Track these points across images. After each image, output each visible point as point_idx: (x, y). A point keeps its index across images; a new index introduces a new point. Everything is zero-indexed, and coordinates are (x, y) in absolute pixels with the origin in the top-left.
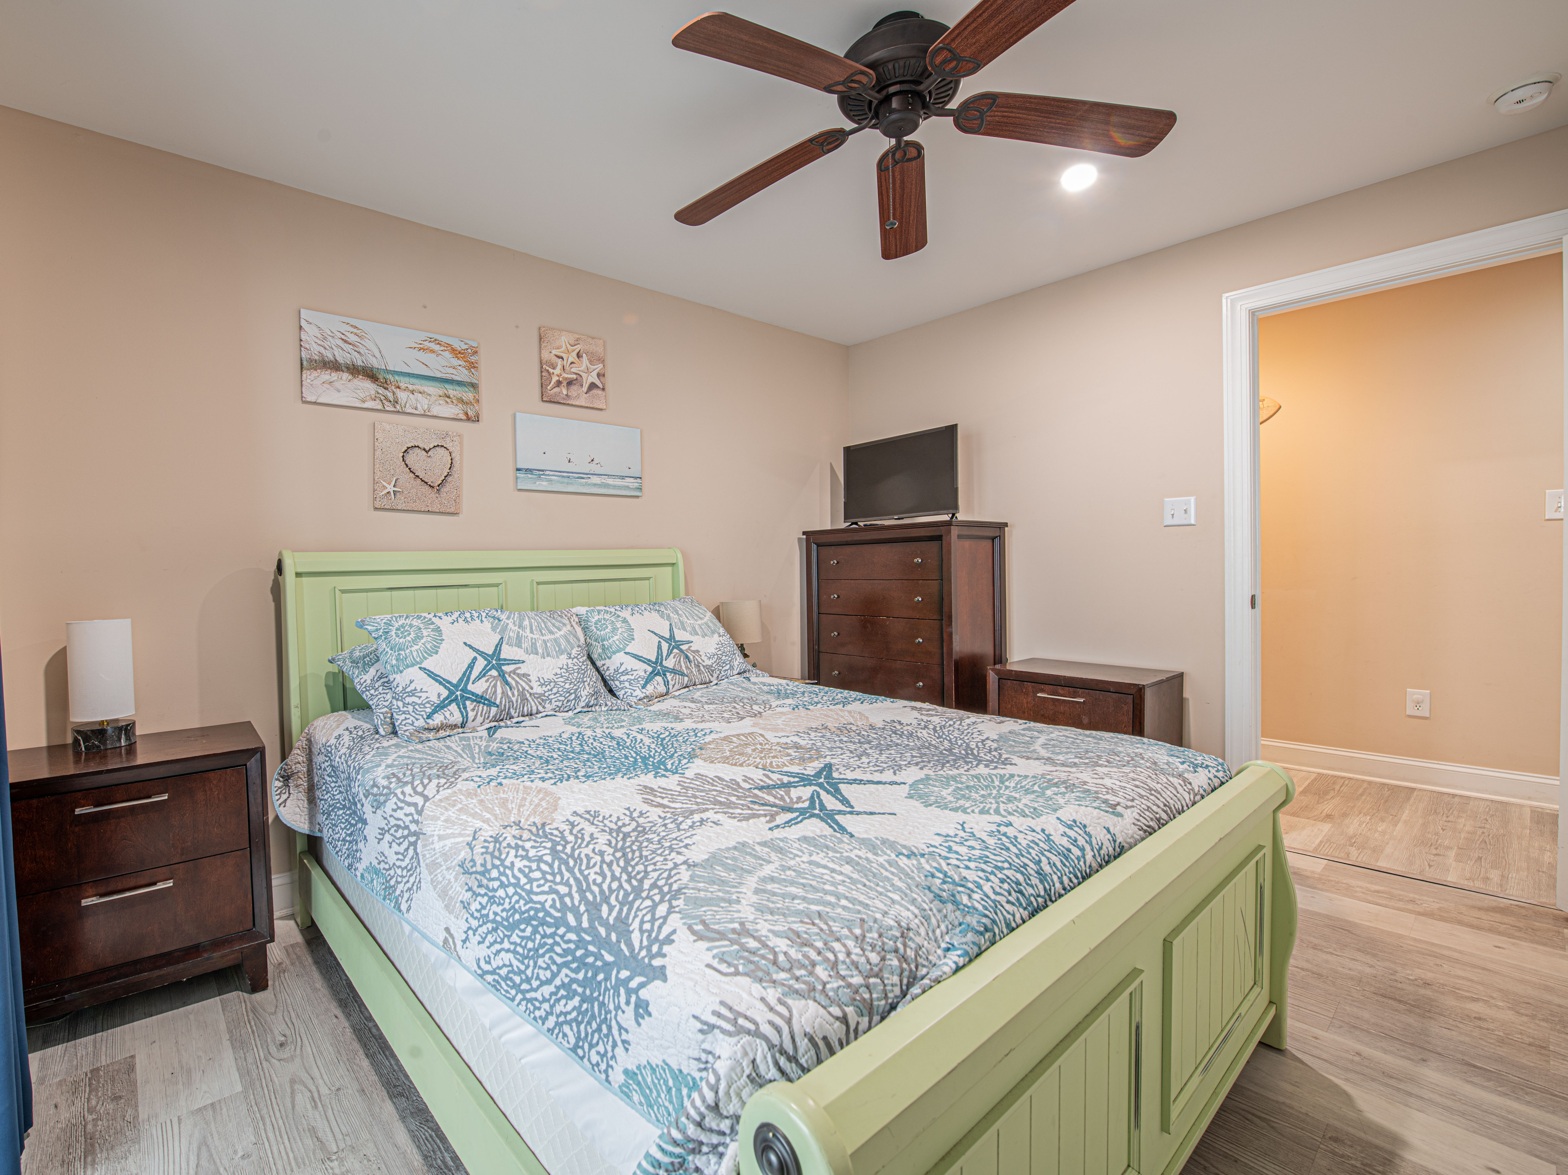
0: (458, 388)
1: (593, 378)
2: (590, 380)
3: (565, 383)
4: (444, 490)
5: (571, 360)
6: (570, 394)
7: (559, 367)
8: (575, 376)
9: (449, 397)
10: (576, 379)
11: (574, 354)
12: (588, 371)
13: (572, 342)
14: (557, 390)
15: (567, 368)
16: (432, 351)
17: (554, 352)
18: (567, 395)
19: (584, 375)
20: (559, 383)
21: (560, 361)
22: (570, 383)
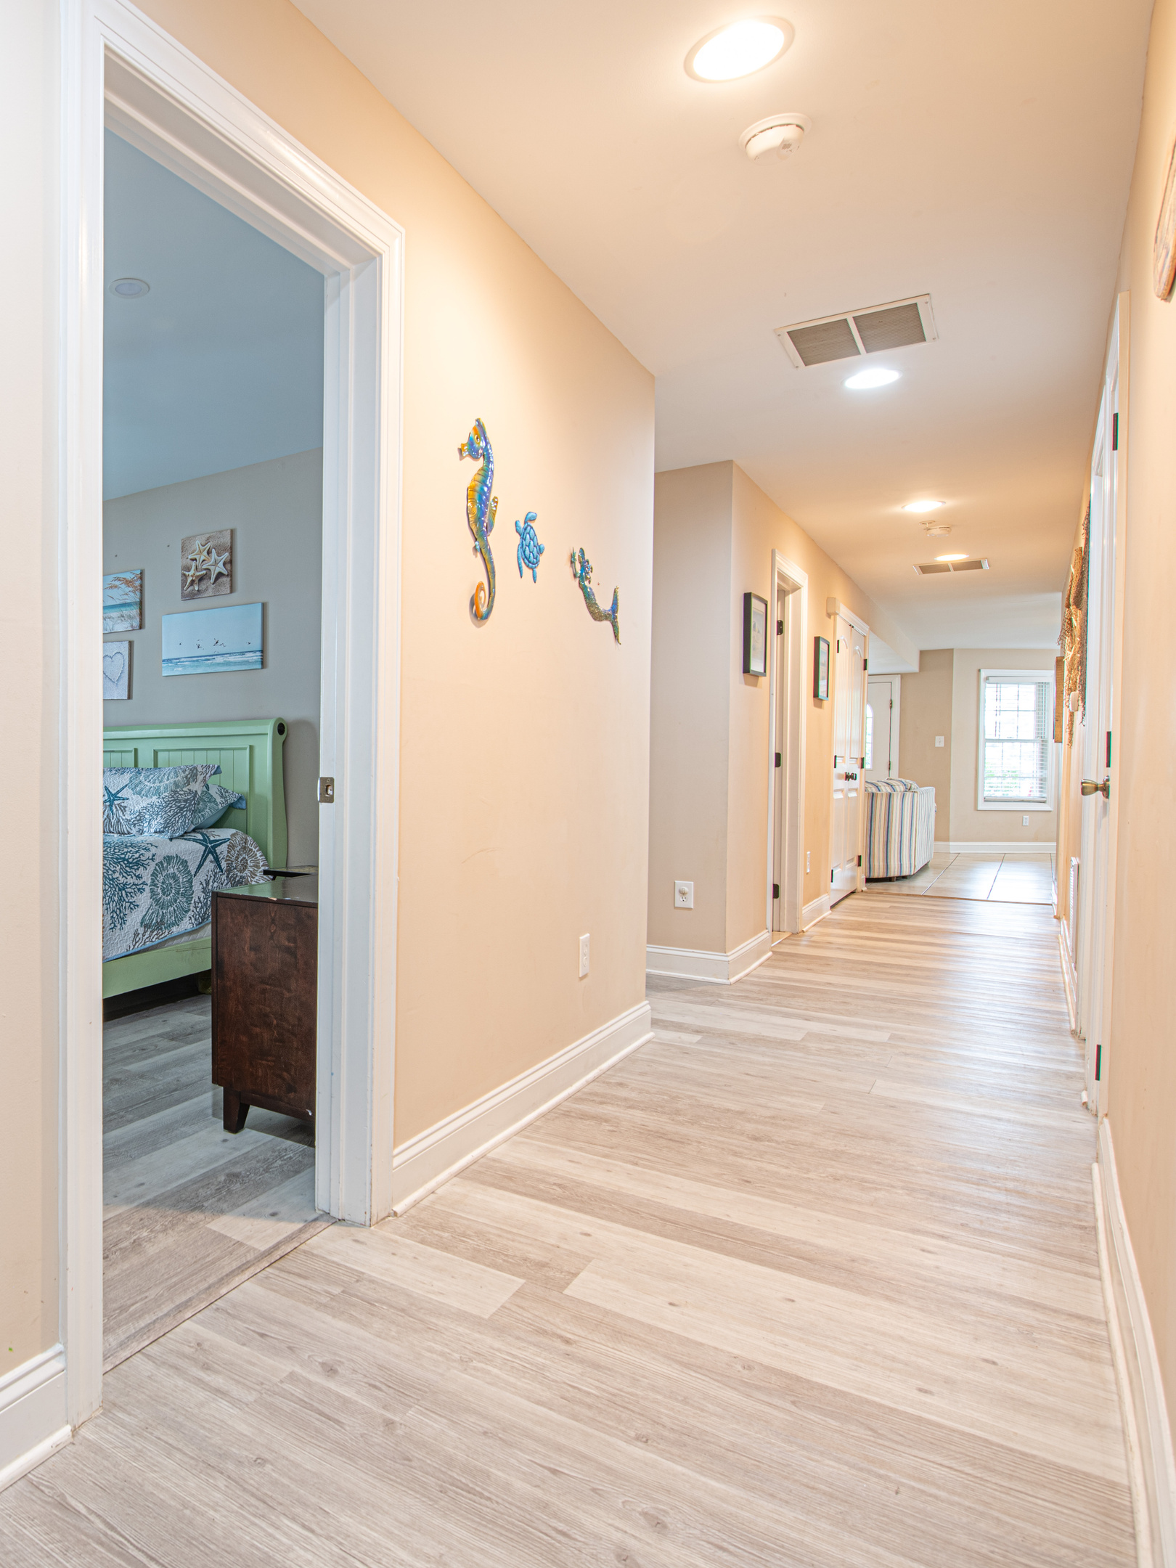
0: (128, 608)
1: (221, 568)
2: (218, 570)
3: (197, 581)
4: (121, 682)
5: (202, 558)
6: (200, 589)
7: (193, 568)
8: (205, 572)
9: (123, 616)
10: (206, 573)
11: (205, 553)
12: (216, 563)
13: (203, 543)
14: (191, 588)
15: (199, 567)
16: (116, 587)
17: (190, 557)
18: (198, 591)
19: (212, 568)
20: (193, 582)
21: (194, 563)
22: (201, 579)
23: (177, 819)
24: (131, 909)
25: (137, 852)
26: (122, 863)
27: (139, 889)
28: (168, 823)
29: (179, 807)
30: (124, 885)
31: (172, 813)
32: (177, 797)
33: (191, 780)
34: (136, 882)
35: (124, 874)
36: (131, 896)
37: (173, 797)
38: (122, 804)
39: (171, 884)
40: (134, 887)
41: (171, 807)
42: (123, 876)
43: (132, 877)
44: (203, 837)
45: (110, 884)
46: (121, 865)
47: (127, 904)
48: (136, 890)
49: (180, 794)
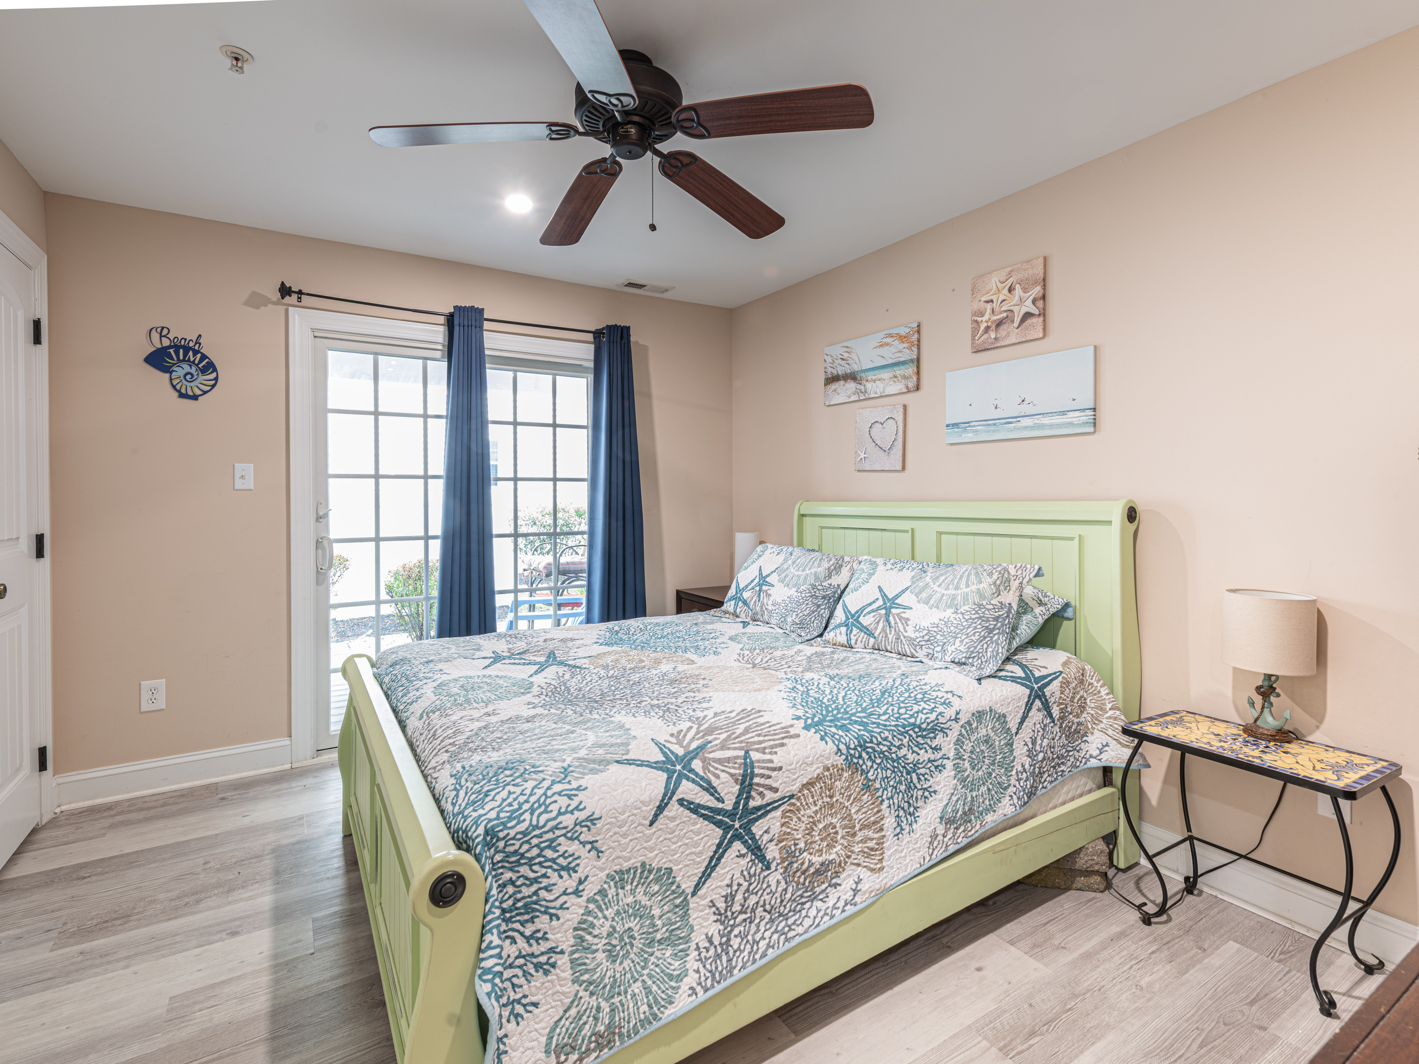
0: (902, 367)
1: (1029, 307)
2: (1024, 310)
3: (993, 327)
4: (892, 452)
5: (1002, 298)
6: (998, 336)
7: (989, 311)
8: (1005, 315)
9: (896, 377)
10: (1007, 317)
11: (1006, 291)
12: (1021, 301)
13: (1003, 279)
14: (985, 336)
15: (997, 310)
16: (887, 344)
17: (984, 299)
18: (995, 339)
19: (1015, 309)
20: (988, 328)
21: (989, 306)
22: (999, 324)
23: (985, 646)
24: (926, 797)
25: (932, 710)
26: (911, 732)
27: (936, 767)
28: (972, 652)
29: (987, 627)
30: (915, 765)
31: (977, 637)
32: (983, 613)
33: (1002, 588)
34: (932, 757)
35: (915, 749)
36: (926, 779)
37: (977, 612)
38: (903, 615)
39: (982, 751)
40: (930, 765)
41: (975, 628)
42: (913, 752)
43: (927, 752)
44: (1025, 672)
45: (894, 767)
46: (910, 736)
47: (920, 793)
48: (933, 769)
49: (988, 610)
